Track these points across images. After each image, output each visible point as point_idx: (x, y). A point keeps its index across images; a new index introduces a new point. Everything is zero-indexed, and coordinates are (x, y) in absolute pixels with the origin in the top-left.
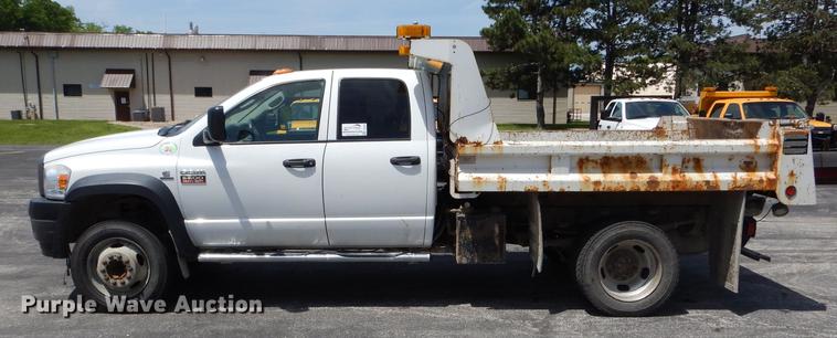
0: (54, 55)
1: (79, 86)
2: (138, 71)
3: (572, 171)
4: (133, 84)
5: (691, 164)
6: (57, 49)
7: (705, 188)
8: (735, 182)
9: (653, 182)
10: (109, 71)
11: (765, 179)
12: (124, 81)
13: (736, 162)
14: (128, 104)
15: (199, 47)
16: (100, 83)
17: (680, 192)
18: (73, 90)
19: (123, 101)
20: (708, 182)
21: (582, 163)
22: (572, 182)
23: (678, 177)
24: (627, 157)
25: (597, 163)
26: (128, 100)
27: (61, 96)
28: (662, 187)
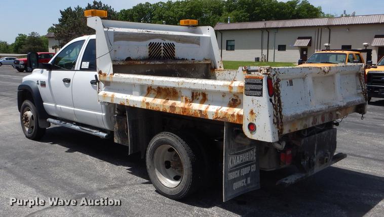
0: (276, 31)
1: (285, 46)
2: (313, 38)
3: (142, 94)
4: (310, 44)
5: (201, 97)
6: (277, 29)
7: (199, 116)
8: (216, 113)
9: (172, 107)
10: (299, 38)
11: (235, 114)
12: (305, 43)
13: (228, 99)
14: (306, 54)
15: (346, 23)
16: (294, 44)
17: (186, 116)
18: (282, 48)
19: (305, 53)
20: (201, 111)
21: (149, 90)
22: (138, 102)
23: (186, 106)
24: (168, 89)
25: (155, 91)
26: (307, 52)
27: (277, 51)
28: (177, 111)
